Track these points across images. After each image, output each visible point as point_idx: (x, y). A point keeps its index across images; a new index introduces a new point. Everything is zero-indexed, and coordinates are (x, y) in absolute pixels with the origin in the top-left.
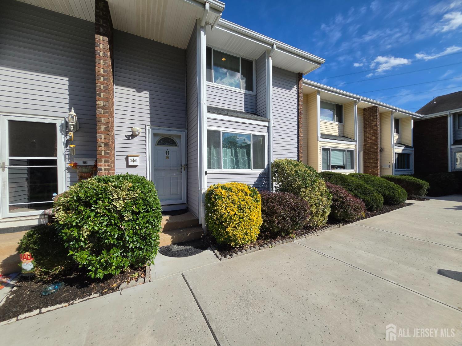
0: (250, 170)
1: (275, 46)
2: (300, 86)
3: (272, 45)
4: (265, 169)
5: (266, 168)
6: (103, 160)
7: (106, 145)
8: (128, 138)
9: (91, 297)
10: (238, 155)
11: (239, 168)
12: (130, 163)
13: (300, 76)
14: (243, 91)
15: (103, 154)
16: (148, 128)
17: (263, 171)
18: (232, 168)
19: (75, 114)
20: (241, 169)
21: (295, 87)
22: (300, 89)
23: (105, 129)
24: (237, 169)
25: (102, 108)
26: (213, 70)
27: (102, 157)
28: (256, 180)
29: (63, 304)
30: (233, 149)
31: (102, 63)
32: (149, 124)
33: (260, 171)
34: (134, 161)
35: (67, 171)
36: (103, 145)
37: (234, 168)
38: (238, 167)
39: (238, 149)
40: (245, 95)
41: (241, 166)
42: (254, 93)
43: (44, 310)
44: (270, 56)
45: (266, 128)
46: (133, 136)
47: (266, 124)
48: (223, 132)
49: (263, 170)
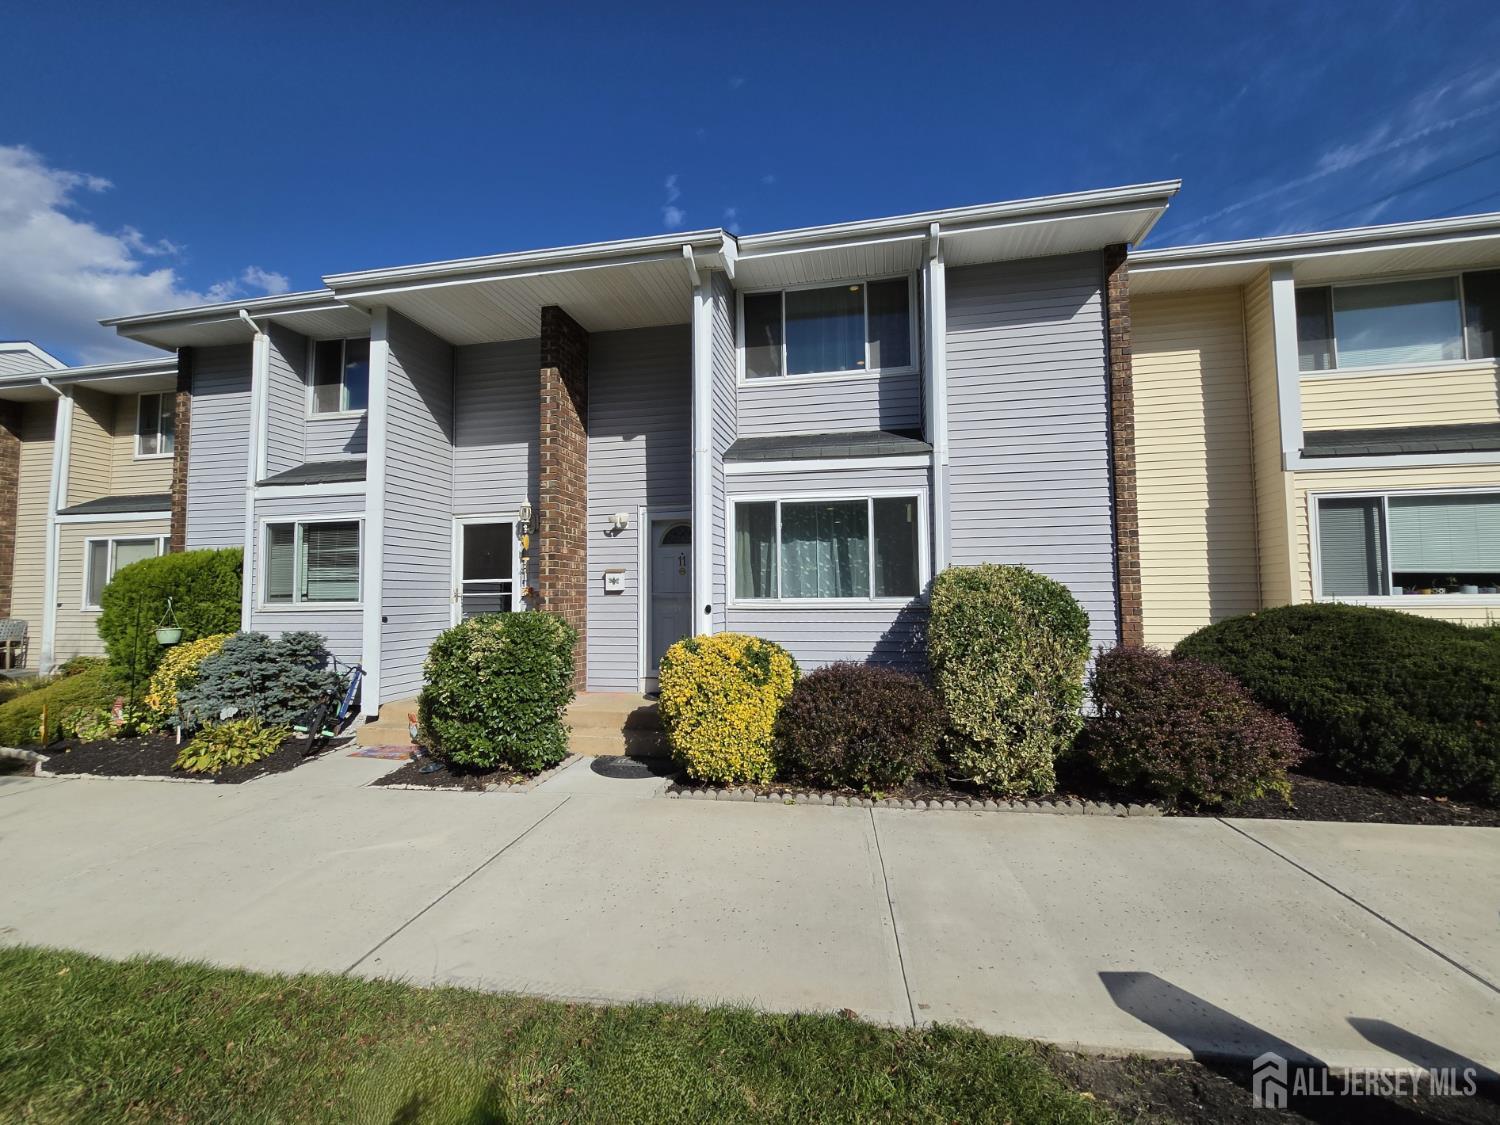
0: (866, 599)
1: (935, 229)
2: (1113, 293)
3: (926, 229)
4: (917, 595)
5: (921, 593)
6: (547, 583)
7: (552, 557)
8: (608, 535)
9: (454, 789)
10: (850, 556)
11: (851, 595)
12: (610, 587)
13: (1114, 255)
14: (876, 373)
15: (547, 574)
16: (643, 510)
17: (911, 602)
18: (831, 596)
19: (529, 505)
20: (857, 596)
21: (1096, 298)
22: (1117, 301)
23: (551, 527)
24: (843, 596)
25: (547, 492)
26: (784, 346)
27: (546, 578)
28: (887, 628)
29: (427, 787)
30: (835, 540)
31: (549, 415)
32: (644, 502)
33: (904, 602)
34: (614, 581)
35: (523, 602)
36: (547, 558)
37: (837, 596)
38: (848, 592)
39: (849, 539)
40: (883, 381)
41: (856, 588)
42: (912, 369)
43: (410, 786)
44: (933, 258)
45: (925, 472)
46: (616, 531)
47: (924, 460)
48: (782, 503)
49: (912, 599)
